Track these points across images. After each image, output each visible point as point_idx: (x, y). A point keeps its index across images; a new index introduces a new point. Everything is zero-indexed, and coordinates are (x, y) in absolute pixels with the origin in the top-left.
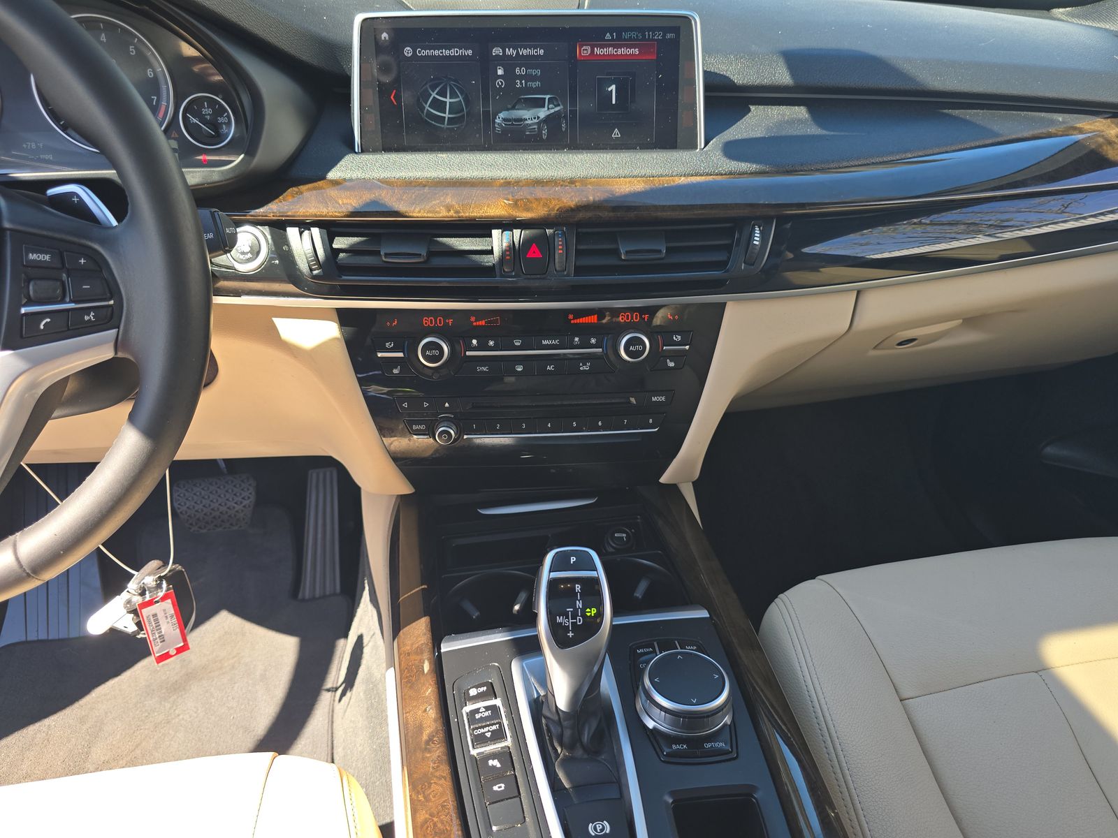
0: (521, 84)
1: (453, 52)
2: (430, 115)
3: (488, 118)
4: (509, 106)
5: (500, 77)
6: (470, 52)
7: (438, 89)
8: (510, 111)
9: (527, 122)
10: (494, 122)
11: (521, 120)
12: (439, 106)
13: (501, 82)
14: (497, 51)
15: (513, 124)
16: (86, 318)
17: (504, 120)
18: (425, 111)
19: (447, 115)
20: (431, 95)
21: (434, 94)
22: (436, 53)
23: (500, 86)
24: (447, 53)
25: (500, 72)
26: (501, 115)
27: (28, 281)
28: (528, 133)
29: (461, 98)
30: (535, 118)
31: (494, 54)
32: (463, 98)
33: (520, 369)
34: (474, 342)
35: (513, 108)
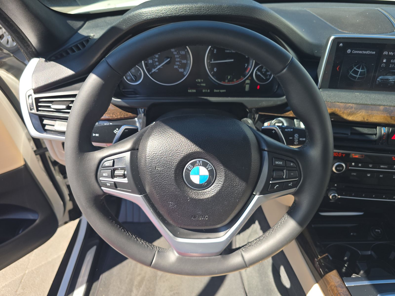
0: (392, 66)
1: (367, 52)
2: (351, 76)
3: (375, 78)
4: (384, 74)
5: (384, 63)
6: (374, 53)
7: (357, 66)
8: (384, 76)
9: (390, 81)
10: (376, 80)
11: (388, 80)
12: (356, 72)
13: (384, 65)
14: (386, 53)
15: (384, 81)
16: (289, 185)
17: (381, 79)
18: (349, 74)
19: (358, 76)
20: (353, 68)
21: (355, 68)
22: (360, 52)
23: (383, 66)
24: (364, 52)
25: (384, 61)
26: (380, 77)
27: (273, 171)
28: (389, 85)
29: (365, 70)
30: (394, 79)
31: (384, 54)
32: (367, 70)
33: (369, 175)
34: (353, 164)
35: (386, 75)
